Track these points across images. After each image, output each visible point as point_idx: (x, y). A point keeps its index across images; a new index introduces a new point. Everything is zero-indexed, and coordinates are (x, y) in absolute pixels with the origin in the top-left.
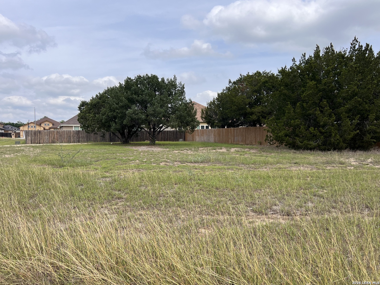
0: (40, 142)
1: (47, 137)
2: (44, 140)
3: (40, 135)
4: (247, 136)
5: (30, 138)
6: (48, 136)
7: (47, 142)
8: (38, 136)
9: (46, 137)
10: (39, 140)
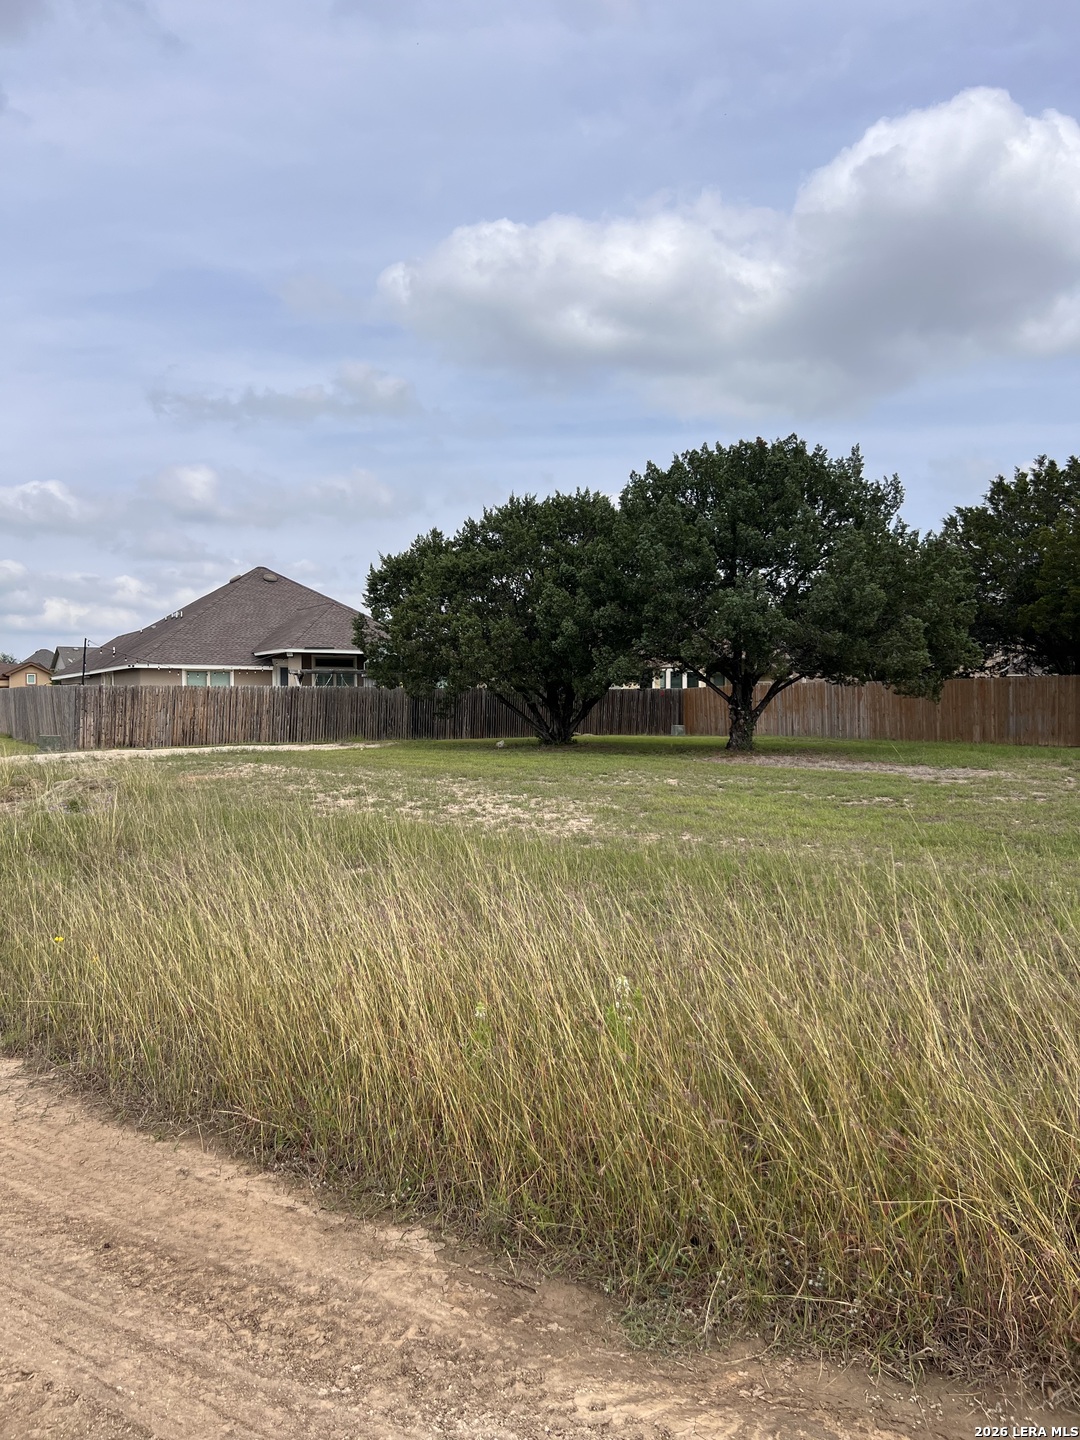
0: (136, 738)
1: (163, 717)
2: (149, 730)
3: (133, 708)
5: (90, 720)
6: (170, 710)
7: (163, 738)
8: (128, 714)
9: (161, 715)
10: (132, 732)
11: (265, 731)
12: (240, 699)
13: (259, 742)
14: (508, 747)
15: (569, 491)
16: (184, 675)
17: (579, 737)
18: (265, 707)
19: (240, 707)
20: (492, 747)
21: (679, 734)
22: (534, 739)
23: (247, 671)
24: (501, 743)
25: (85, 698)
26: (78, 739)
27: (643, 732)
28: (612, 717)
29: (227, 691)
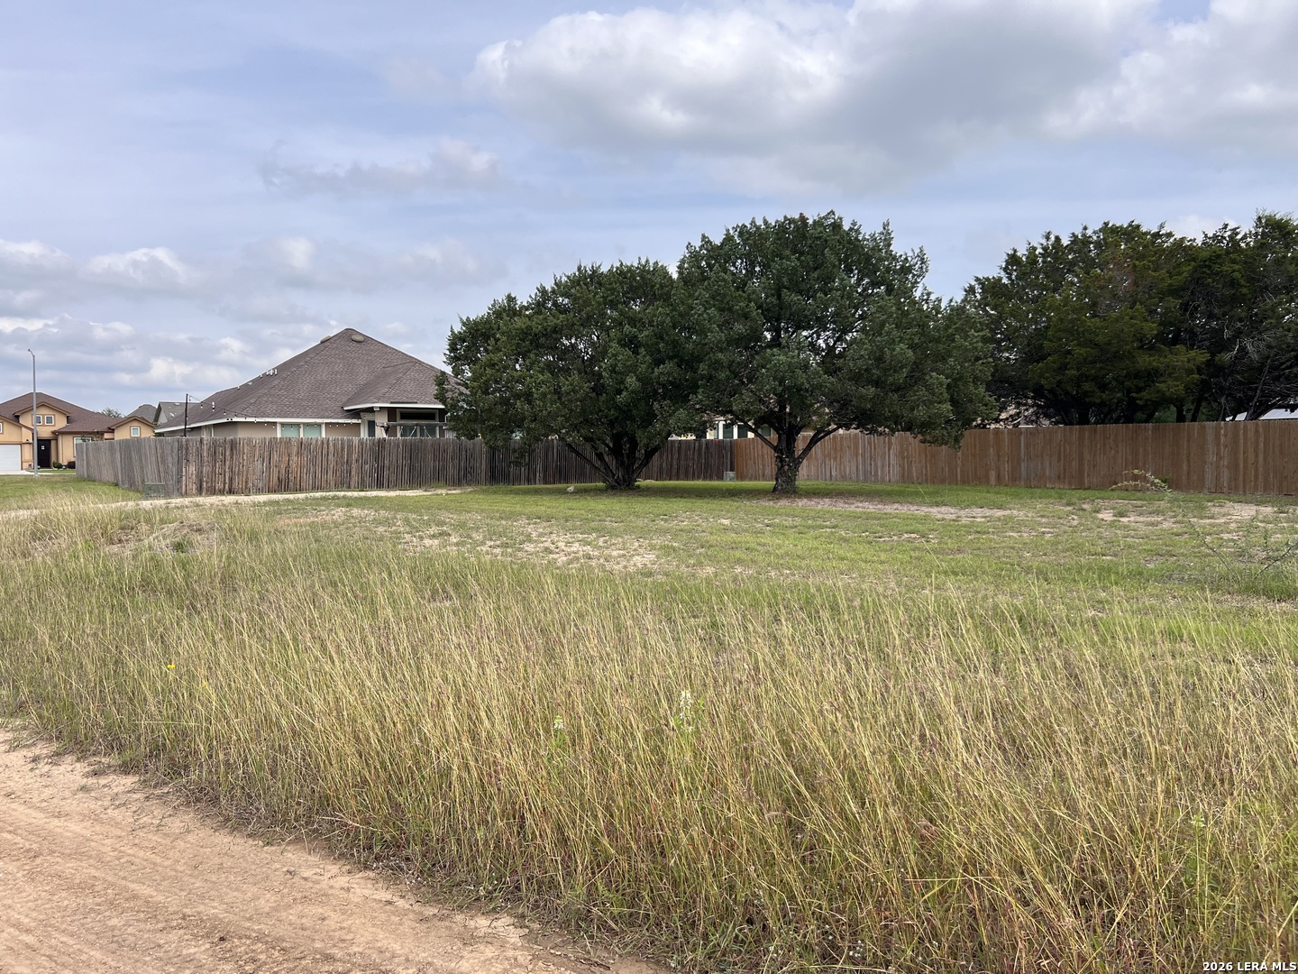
0: (235, 485)
1: (260, 466)
2: (247, 478)
3: (232, 458)
4: (1087, 456)
5: (192, 469)
6: (266, 460)
7: (260, 485)
8: (227, 463)
9: (258, 464)
10: (231, 480)
11: (355, 479)
12: (331, 448)
13: (349, 488)
14: (577, 492)
15: (631, 261)
16: (279, 427)
17: (641, 483)
18: (354, 457)
19: (331, 457)
20: (564, 492)
21: (731, 479)
22: (601, 484)
23: (338, 423)
24: (571, 488)
25: (187, 449)
26: (181, 487)
27: (698, 478)
28: (671, 465)
29: (319, 442)
